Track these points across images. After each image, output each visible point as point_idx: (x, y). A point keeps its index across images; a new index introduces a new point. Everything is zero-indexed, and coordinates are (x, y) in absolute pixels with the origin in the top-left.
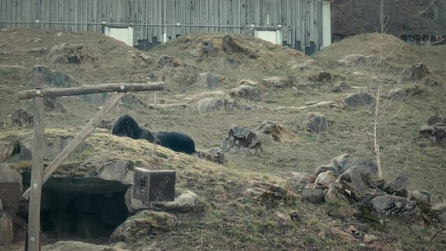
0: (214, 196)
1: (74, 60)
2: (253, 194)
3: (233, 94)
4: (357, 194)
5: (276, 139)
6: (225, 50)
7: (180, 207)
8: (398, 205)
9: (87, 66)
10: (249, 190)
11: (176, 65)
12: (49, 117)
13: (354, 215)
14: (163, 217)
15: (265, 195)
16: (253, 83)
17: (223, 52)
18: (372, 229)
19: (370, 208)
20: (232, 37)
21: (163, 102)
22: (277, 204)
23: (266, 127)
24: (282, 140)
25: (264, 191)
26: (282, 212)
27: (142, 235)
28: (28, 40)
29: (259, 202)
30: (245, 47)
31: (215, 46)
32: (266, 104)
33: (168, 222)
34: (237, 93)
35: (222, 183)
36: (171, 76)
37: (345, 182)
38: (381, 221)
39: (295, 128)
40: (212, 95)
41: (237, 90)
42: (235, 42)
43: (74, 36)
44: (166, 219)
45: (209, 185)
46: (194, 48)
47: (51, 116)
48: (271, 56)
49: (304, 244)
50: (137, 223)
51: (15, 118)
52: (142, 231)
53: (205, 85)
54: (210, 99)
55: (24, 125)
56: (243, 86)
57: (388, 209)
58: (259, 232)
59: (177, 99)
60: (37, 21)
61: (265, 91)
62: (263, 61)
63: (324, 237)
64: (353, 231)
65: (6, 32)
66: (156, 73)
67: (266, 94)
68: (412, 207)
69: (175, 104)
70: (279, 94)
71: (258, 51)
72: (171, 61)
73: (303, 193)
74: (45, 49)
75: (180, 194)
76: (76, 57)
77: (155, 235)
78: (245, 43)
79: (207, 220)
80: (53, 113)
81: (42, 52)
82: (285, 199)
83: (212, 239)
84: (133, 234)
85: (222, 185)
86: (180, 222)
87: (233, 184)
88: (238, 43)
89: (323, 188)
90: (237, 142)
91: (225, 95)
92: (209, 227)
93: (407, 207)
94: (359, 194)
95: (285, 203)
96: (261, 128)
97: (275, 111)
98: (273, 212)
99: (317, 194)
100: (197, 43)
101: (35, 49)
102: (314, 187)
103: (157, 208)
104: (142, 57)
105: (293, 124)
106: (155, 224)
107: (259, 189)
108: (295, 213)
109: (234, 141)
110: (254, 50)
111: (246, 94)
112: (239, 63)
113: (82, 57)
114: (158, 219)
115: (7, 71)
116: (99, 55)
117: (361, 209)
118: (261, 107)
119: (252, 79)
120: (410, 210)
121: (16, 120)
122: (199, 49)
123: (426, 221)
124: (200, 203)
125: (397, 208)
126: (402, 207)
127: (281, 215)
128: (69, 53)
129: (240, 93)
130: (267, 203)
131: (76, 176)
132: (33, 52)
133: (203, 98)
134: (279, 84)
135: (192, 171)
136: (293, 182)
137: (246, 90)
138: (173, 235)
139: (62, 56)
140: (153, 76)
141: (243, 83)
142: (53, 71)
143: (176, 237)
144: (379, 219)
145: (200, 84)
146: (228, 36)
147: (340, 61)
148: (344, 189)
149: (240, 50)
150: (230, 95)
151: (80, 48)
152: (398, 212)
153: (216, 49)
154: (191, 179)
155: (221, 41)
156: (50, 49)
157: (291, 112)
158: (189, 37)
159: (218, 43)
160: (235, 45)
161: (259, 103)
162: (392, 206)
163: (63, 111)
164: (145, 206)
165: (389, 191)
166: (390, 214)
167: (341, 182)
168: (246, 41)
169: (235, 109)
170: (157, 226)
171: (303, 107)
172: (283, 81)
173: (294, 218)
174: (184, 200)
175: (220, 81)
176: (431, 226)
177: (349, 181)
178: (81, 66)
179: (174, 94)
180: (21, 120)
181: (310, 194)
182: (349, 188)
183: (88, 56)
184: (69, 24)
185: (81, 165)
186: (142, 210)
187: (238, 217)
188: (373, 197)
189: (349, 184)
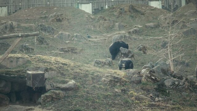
0: (86, 82)
1: (59, 20)
2: (105, 81)
3: (130, 33)
4: (158, 79)
5: (145, 53)
6: (130, 12)
7: (67, 88)
8: (177, 83)
9: (65, 23)
10: (103, 79)
11: (105, 20)
12: (40, 47)
13: (155, 89)
14: (58, 93)
15: (111, 81)
16: (140, 27)
17: (129, 13)
18: (161, 95)
19: (163, 85)
20: (134, 5)
21: (96, 38)
22: (116, 85)
23: (140, 48)
24: (147, 54)
25: (110, 79)
26: (117, 88)
27: (48, 101)
28: (40, 12)
29: (107, 84)
30: (139, 9)
31: (125, 10)
32: (145, 36)
33: (60, 95)
34: (131, 32)
35: (92, 76)
36: (103, 25)
37: (151, 73)
38: (167, 91)
39: (155, 47)
40: (119, 33)
41: (131, 30)
42: (135, 7)
43: (61, 9)
44: (59, 94)
45: (84, 77)
46: (116, 11)
47: (41, 47)
48: (151, 13)
49: (124, 103)
50: (46, 96)
51: (20, 49)
52: (48, 100)
53: (118, 29)
54: (117, 36)
55: (24, 52)
56: (135, 28)
57: (172, 85)
58: (104, 98)
59: (104, 36)
60: (48, 3)
61: (146, 30)
62: (147, 16)
63: (134, 100)
64: (151, 96)
65: (32, 9)
66: (96, 24)
67: (146, 31)
68: (183, 84)
69: (101, 39)
70: (152, 31)
71: (145, 11)
72: (103, 18)
73: (131, 79)
74: (47, 16)
75: (68, 82)
76: (60, 19)
77: (54, 101)
78: (140, 8)
79: (79, 93)
80: (42, 46)
81: (45, 17)
82: (120, 82)
83: (79, 102)
84: (44, 101)
85: (91, 77)
86: (67, 95)
87: (97, 76)
88: (136, 8)
89: (141, 77)
90: (123, 55)
91: (125, 33)
92: (80, 97)
93: (181, 84)
94: (159, 79)
95: (121, 84)
96: (138, 48)
97: (147, 40)
98: (113, 89)
99: (138, 79)
100: (118, 9)
101: (43, 16)
102: (137, 76)
103: (57, 89)
104: (90, 17)
105: (154, 45)
106: (54, 96)
107: (108, 78)
108: (124, 89)
109: (121, 55)
110: (143, 11)
111: (136, 32)
112: (136, 17)
113: (63, 19)
114: (56, 94)
115: (27, 27)
116: (71, 17)
117: (159, 85)
118: (142, 38)
119: (140, 25)
120: (182, 85)
121: (21, 50)
122: (118, 12)
123: (190, 90)
124: (76, 86)
125: (176, 85)
126: (178, 84)
127: (116, 90)
128: (57, 17)
129: (133, 32)
130: (112, 85)
131: (21, 75)
132: (41, 17)
133: (115, 35)
134: (153, 26)
135: (78, 71)
136: (127, 74)
137: (136, 30)
138: (62, 101)
139: (53, 18)
140: (95, 26)
141: (136, 27)
142: (47, 26)
143: (63, 102)
144: (167, 90)
145: (116, 29)
146: (131, 5)
147: (185, 14)
148: (151, 76)
149: (137, 11)
150: (128, 33)
151: (62, 15)
152: (176, 87)
153: (126, 12)
154: (76, 75)
155: (128, 8)
156: (49, 16)
157: (155, 40)
158: (115, 7)
159: (126, 9)
160: (135, 9)
161: (142, 36)
162: (174, 84)
163: (47, 44)
164: (52, 88)
165: (174, 77)
166: (173, 87)
167: (150, 73)
168: (141, 7)
169: (129, 40)
170: (55, 97)
171: (161, 37)
172: (155, 25)
173: (123, 91)
174: (69, 85)
175: (125, 26)
176: (193, 93)
177: (154, 72)
178: (62, 23)
179: (103, 34)
180: (23, 50)
181: (134, 79)
182: (154, 76)
183: (65, 18)
184: (62, 3)
185: (24, 70)
186: (51, 90)
187: (95, 92)
188: (165, 80)
189: (154, 74)
